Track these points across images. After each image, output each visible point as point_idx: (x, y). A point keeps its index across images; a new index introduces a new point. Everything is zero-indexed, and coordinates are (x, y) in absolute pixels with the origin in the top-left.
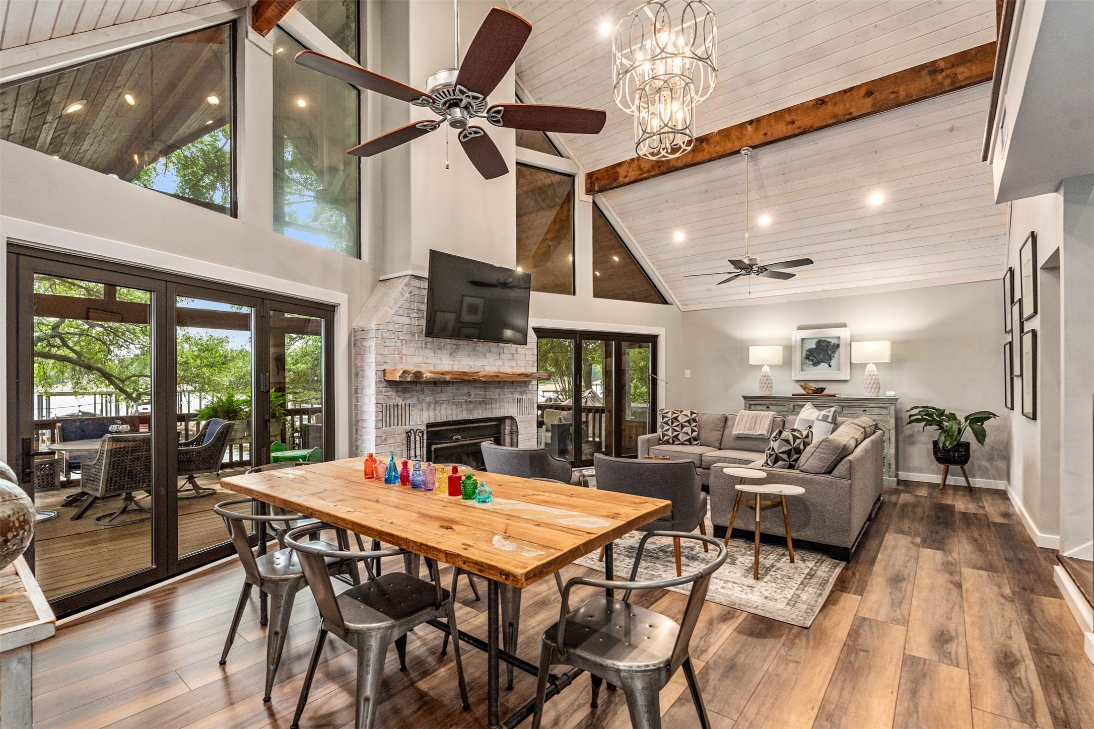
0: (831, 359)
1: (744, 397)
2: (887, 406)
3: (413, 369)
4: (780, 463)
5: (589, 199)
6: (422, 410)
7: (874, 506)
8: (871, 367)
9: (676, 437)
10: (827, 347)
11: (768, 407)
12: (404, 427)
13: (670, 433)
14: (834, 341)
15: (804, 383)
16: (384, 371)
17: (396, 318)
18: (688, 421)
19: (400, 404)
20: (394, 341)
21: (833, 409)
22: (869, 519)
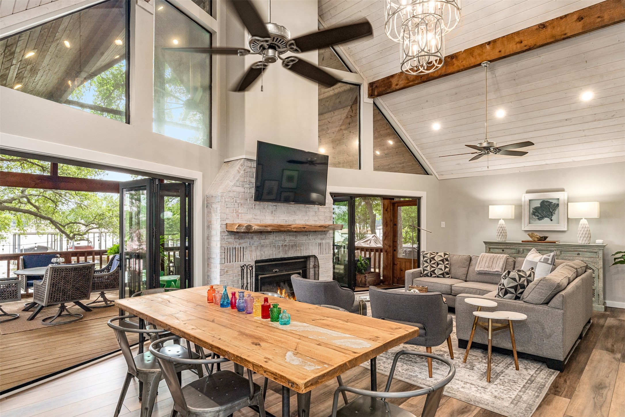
0: (552, 215)
1: (485, 243)
2: (596, 251)
3: (245, 223)
4: (509, 295)
5: (371, 101)
6: (251, 251)
7: (584, 327)
8: (584, 222)
9: (433, 271)
10: (550, 206)
11: (503, 250)
12: (239, 263)
13: (428, 268)
14: (554, 202)
15: (531, 233)
16: (226, 224)
17: (235, 188)
18: (442, 260)
19: (237, 247)
20: (233, 204)
21: (552, 254)
22: (580, 337)
